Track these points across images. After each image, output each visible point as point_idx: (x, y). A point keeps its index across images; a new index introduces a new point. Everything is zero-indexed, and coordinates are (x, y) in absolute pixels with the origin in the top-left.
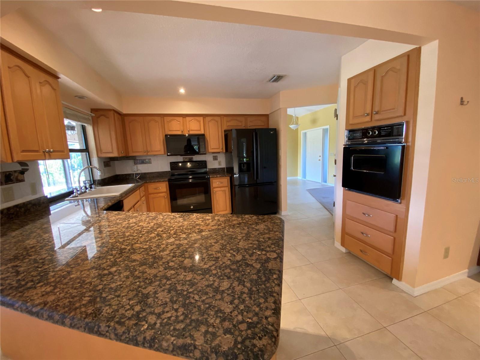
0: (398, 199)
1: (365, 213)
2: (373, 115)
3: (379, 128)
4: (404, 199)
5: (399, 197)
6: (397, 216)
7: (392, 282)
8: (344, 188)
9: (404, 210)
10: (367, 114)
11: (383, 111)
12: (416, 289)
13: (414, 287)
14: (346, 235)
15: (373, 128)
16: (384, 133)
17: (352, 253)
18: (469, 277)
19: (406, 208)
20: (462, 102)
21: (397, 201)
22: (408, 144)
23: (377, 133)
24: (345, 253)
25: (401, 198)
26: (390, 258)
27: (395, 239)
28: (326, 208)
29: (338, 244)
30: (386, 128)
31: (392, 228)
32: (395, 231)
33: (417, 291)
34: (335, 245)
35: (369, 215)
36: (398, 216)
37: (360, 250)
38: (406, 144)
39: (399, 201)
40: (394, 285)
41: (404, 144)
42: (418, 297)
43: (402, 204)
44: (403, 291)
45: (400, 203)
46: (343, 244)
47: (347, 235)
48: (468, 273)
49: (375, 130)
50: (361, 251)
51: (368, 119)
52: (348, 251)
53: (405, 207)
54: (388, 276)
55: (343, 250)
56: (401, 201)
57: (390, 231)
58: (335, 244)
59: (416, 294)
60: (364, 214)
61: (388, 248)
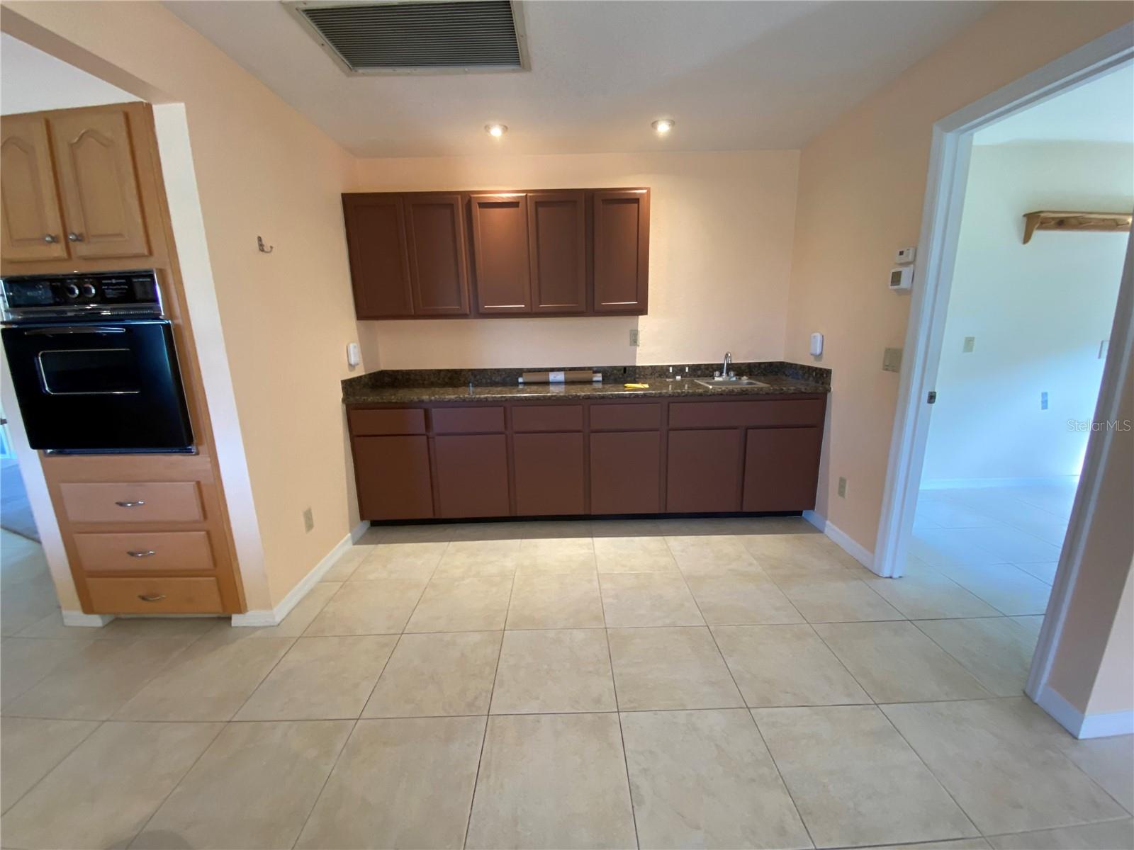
0: (190, 445)
1: (122, 501)
2: (71, 244)
3: (98, 279)
4: (201, 443)
5: (190, 441)
6: (198, 483)
7: (231, 624)
8: (41, 451)
9: (209, 466)
10: (52, 237)
11: (94, 236)
12: (275, 610)
13: (271, 608)
14: (90, 581)
15: (81, 279)
16: (114, 292)
17: (123, 616)
18: (356, 543)
19: (211, 462)
20: (261, 247)
21: (189, 452)
22: (176, 322)
23: (93, 291)
24: (104, 627)
25: (195, 441)
26: (212, 579)
27: (208, 533)
28: (15, 532)
29: (75, 617)
30: (114, 281)
31: (195, 513)
32: (205, 516)
33: (279, 613)
34: (68, 622)
35: (134, 504)
36: (202, 483)
37: (140, 597)
38: (172, 321)
39: (194, 450)
40: (236, 627)
41: (167, 322)
42: (283, 623)
43: (200, 455)
44: (255, 629)
45: (197, 454)
46: (88, 608)
47: (92, 576)
48: (353, 537)
49: (87, 283)
50: (143, 598)
51: (58, 250)
52: (109, 618)
53: (209, 459)
54: (219, 619)
55: (96, 621)
56: (197, 449)
57: (195, 522)
58: (65, 621)
59: (278, 619)
60: (121, 504)
61: (201, 558)
